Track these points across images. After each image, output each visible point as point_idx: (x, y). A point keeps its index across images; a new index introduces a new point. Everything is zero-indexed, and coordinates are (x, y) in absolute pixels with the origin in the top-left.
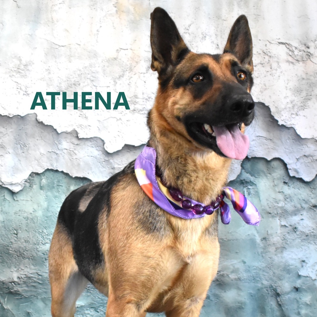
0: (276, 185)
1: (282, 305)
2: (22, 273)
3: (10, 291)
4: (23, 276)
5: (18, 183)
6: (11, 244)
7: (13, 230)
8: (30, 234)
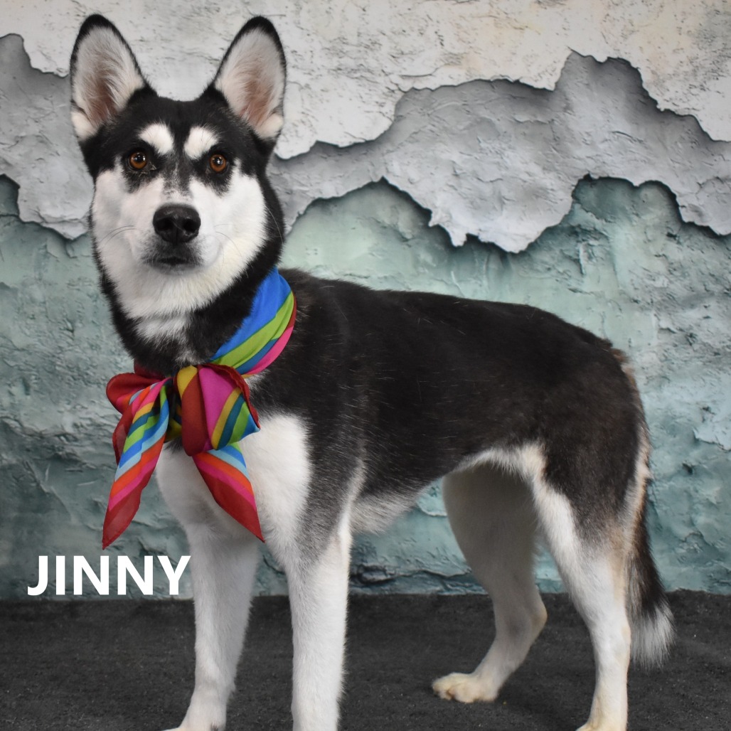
0: (649, 241)
1: (655, 504)
2: (83, 414)
3: (56, 454)
4: (85, 423)
5: (76, 219)
6: (59, 351)
7: (64, 321)
8: (103, 331)
